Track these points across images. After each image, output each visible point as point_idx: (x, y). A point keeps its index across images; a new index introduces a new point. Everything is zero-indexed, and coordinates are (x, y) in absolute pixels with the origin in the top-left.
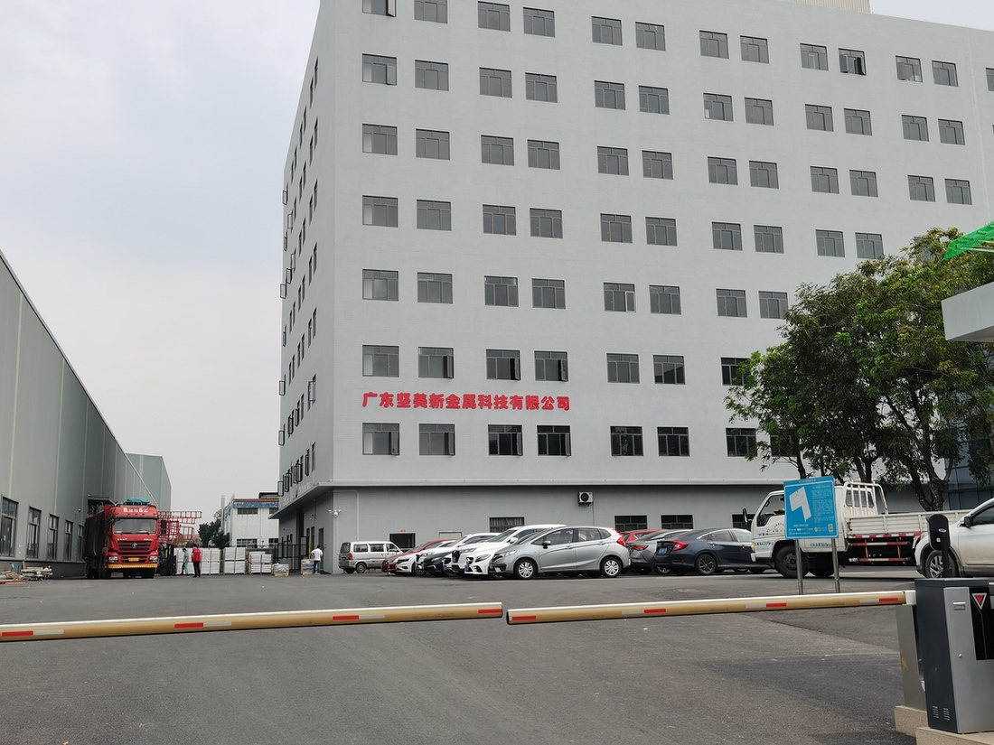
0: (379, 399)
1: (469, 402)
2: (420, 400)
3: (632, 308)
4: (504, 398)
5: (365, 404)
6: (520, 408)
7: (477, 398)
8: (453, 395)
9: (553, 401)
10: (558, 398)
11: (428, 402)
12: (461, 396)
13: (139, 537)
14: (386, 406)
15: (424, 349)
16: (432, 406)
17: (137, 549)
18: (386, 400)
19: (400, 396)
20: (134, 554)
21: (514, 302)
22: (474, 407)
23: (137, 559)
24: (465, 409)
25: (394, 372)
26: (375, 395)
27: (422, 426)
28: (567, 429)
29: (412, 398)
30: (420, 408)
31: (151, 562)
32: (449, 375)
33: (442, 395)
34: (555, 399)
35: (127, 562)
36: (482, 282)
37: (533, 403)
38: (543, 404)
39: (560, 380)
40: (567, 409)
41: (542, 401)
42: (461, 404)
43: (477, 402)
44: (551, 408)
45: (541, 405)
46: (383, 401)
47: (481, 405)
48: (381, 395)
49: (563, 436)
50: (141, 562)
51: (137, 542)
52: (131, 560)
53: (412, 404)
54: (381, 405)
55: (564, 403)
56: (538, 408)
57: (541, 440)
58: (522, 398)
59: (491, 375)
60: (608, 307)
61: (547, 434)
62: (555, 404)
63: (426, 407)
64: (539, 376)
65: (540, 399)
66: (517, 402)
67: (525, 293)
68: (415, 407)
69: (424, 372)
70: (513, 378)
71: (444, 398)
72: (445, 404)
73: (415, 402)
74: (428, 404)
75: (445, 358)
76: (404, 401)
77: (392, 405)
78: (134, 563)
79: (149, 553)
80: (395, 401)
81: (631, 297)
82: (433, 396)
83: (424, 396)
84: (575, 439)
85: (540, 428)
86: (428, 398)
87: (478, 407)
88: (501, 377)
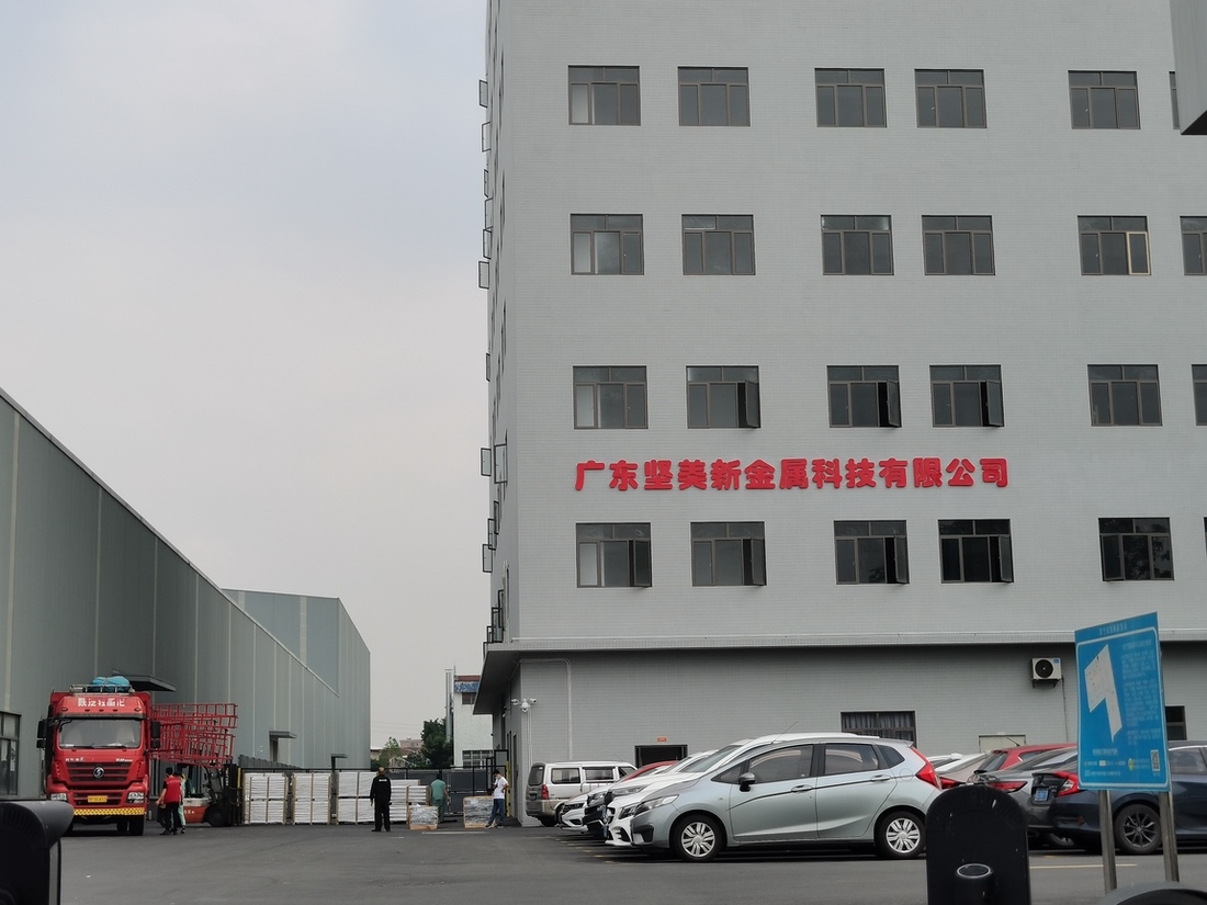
0: (607, 475)
1: (794, 474)
2: (692, 475)
3: (1142, 266)
4: (866, 466)
5: (579, 486)
6: (902, 484)
7: (809, 468)
8: (759, 463)
9: (971, 469)
10: (983, 462)
11: (709, 476)
12: (775, 463)
13: (107, 756)
14: (623, 488)
15: (699, 372)
16: (717, 486)
17: (103, 778)
18: (623, 476)
19: (650, 467)
20: (98, 788)
21: (885, 266)
22: (803, 485)
23: (104, 799)
24: (786, 491)
25: (638, 419)
26: (600, 467)
27: (697, 527)
28: (1003, 526)
29: (675, 470)
30: (692, 491)
31: (130, 803)
32: (749, 420)
33: (737, 463)
34: (975, 462)
35: (85, 804)
36: (817, 227)
37: (928, 473)
38: (951, 476)
39: (986, 424)
40: (1003, 484)
41: (949, 470)
42: (776, 481)
43: (810, 475)
44: (968, 483)
45: (946, 477)
46: (616, 477)
47: (819, 482)
48: (612, 467)
49: (995, 541)
50: (111, 803)
51: (103, 765)
52: (92, 799)
53: (675, 482)
54: (612, 485)
55: (996, 472)
56: (939, 484)
57: (948, 550)
58: (904, 464)
59: (838, 419)
60: (1090, 267)
61: (959, 537)
62: (977, 476)
63: (703, 487)
64: (941, 417)
65: (944, 465)
66: (894, 473)
67: (908, 245)
68: (682, 488)
69: (699, 416)
70: (884, 423)
71: (742, 468)
72: (743, 481)
73: (681, 477)
74: (709, 483)
75: (741, 387)
76: (658, 477)
77: (635, 486)
78: (98, 806)
79: (126, 787)
80: (641, 478)
81: (1140, 245)
82: (718, 465)
83: (699, 465)
84: (1023, 549)
85: (946, 527)
86: (708, 470)
87: (812, 486)
88: (861, 421)
